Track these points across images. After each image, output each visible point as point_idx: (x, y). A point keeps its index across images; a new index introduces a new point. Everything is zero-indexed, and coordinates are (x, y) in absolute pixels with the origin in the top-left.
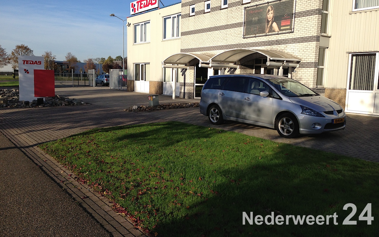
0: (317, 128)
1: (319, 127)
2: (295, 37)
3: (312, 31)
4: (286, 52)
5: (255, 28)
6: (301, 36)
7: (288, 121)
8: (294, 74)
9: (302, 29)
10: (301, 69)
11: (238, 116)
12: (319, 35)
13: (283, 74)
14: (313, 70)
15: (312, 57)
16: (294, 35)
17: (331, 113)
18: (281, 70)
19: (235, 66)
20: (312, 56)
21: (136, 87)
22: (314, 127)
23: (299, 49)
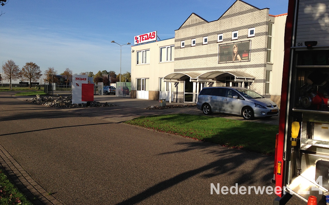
0: (263, 114)
1: (264, 114)
2: (251, 64)
3: (261, 61)
4: (246, 73)
5: (226, 57)
6: (255, 64)
7: (248, 111)
8: (251, 87)
9: (255, 59)
10: (255, 83)
11: (220, 109)
12: (266, 63)
13: (245, 86)
14: (263, 84)
15: (262, 77)
16: (250, 63)
17: (270, 106)
18: (243, 84)
19: (213, 81)
20: (262, 75)
21: (138, 95)
22: (262, 114)
23: (254, 71)
